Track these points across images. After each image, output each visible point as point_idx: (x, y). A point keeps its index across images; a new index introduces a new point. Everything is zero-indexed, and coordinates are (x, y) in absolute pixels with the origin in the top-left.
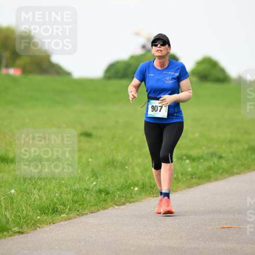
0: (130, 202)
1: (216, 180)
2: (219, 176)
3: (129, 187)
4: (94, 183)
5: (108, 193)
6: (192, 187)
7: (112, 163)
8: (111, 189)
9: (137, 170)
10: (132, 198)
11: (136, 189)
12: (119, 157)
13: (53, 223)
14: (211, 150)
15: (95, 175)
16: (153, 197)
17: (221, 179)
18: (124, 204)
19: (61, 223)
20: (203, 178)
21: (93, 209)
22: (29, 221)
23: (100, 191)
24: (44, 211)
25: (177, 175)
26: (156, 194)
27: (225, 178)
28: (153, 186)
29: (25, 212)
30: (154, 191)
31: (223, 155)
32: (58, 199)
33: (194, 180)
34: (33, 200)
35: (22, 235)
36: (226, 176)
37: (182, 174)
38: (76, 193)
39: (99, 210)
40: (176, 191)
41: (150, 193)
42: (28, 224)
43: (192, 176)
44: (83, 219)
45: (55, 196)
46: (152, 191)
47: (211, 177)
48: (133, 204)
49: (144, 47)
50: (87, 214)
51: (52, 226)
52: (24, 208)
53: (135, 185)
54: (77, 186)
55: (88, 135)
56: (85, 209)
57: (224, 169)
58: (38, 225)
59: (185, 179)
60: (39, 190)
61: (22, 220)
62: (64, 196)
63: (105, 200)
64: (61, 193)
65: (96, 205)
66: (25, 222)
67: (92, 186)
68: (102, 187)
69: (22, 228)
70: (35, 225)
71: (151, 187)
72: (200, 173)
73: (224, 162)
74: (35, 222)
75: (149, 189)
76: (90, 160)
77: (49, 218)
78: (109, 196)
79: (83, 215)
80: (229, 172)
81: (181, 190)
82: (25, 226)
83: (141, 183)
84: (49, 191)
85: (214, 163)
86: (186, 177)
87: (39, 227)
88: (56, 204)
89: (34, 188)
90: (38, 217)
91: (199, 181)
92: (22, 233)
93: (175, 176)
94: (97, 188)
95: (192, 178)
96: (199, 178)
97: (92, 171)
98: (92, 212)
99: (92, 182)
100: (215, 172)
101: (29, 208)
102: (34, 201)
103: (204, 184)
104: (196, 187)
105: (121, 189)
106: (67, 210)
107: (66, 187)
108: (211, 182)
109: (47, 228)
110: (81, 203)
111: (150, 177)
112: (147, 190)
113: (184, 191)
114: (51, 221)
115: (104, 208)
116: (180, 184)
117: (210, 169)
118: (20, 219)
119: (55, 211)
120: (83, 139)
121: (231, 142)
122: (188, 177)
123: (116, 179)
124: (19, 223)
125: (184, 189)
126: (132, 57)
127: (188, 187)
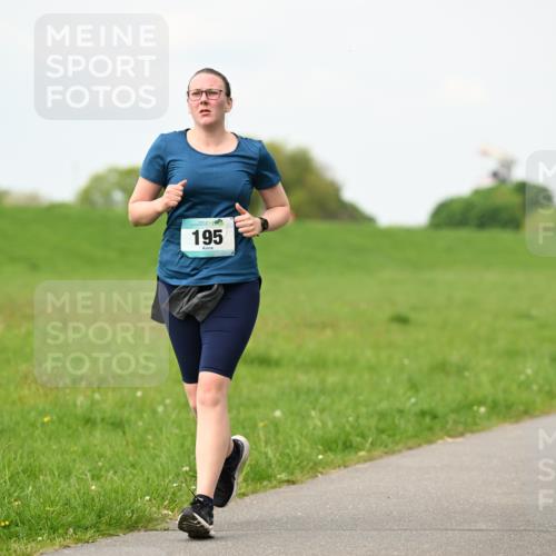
0: (472, 432)
3: (470, 406)
4: (413, 400)
5: (435, 417)
7: (442, 368)
8: (441, 410)
9: (485, 378)
10: (475, 424)
11: (483, 410)
12: (455, 357)
13: (345, 467)
15: (414, 387)
18: (462, 435)
19: (358, 466)
21: (410, 444)
22: (305, 463)
23: (423, 414)
24: (328, 446)
29: (297, 448)
32: (352, 427)
34: (311, 428)
35: (293, 487)
38: (382, 415)
39: (420, 445)
42: (302, 469)
44: (393, 459)
45: (348, 421)
48: (477, 435)
49: (495, 175)
50: (400, 451)
51: (343, 471)
52: (297, 442)
53: (481, 403)
54: (384, 405)
55: (402, 320)
56: (397, 443)
58: (320, 469)
60: (322, 411)
61: (294, 461)
62: (363, 421)
63: (430, 429)
64: (358, 417)
65: (416, 436)
66: (299, 464)
67: (408, 405)
68: (426, 407)
69: (292, 474)
70: (314, 469)
74: (315, 464)
76: (406, 362)
77: (338, 458)
78: (437, 421)
79: (393, 452)
82: (297, 472)
83: (490, 399)
84: (339, 413)
87: (322, 473)
88: (349, 434)
89: (314, 409)
90: (320, 457)
92: (293, 483)
94: (417, 409)
97: (410, 380)
98: (410, 448)
99: (410, 398)
101: (304, 441)
102: (314, 429)
105: (456, 411)
106: (368, 445)
107: (367, 406)
109: (335, 474)
110: (391, 432)
111: (505, 391)
114: (341, 462)
115: (430, 442)
118: (290, 459)
119: (348, 446)
120: (395, 327)
123: (448, 393)
124: (287, 467)
126: (477, 192)
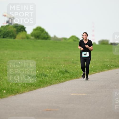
1: (44, 87)
2: (45, 85)
6: (32, 91)
14: (41, 72)
16: (13, 95)
17: (46, 87)
20: (37, 86)
25: (25, 85)
26: (14, 94)
27: (48, 86)
28: (12, 90)
30: (13, 92)
31: (47, 75)
33: (33, 87)
36: (48, 85)
37: (27, 84)
40: (24, 93)
41: (11, 94)
43: (32, 85)
46: (12, 93)
47: (41, 86)
57: (48, 82)
59: (28, 87)
71: (12, 91)
72: (36, 84)
73: (47, 78)
75: (11, 91)
80: (50, 83)
81: (26, 92)
85: (42, 79)
86: (29, 86)
91: (35, 88)
93: (24, 85)
95: (32, 86)
96: (35, 86)
100: (43, 83)
103: (38, 89)
104: (34, 91)
108: (41, 88)
112: (10, 92)
113: (28, 92)
116: (26, 89)
117: (40, 81)
121: (51, 68)
122: (30, 86)
125: (28, 91)
127: (30, 91)
